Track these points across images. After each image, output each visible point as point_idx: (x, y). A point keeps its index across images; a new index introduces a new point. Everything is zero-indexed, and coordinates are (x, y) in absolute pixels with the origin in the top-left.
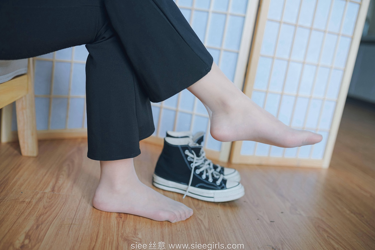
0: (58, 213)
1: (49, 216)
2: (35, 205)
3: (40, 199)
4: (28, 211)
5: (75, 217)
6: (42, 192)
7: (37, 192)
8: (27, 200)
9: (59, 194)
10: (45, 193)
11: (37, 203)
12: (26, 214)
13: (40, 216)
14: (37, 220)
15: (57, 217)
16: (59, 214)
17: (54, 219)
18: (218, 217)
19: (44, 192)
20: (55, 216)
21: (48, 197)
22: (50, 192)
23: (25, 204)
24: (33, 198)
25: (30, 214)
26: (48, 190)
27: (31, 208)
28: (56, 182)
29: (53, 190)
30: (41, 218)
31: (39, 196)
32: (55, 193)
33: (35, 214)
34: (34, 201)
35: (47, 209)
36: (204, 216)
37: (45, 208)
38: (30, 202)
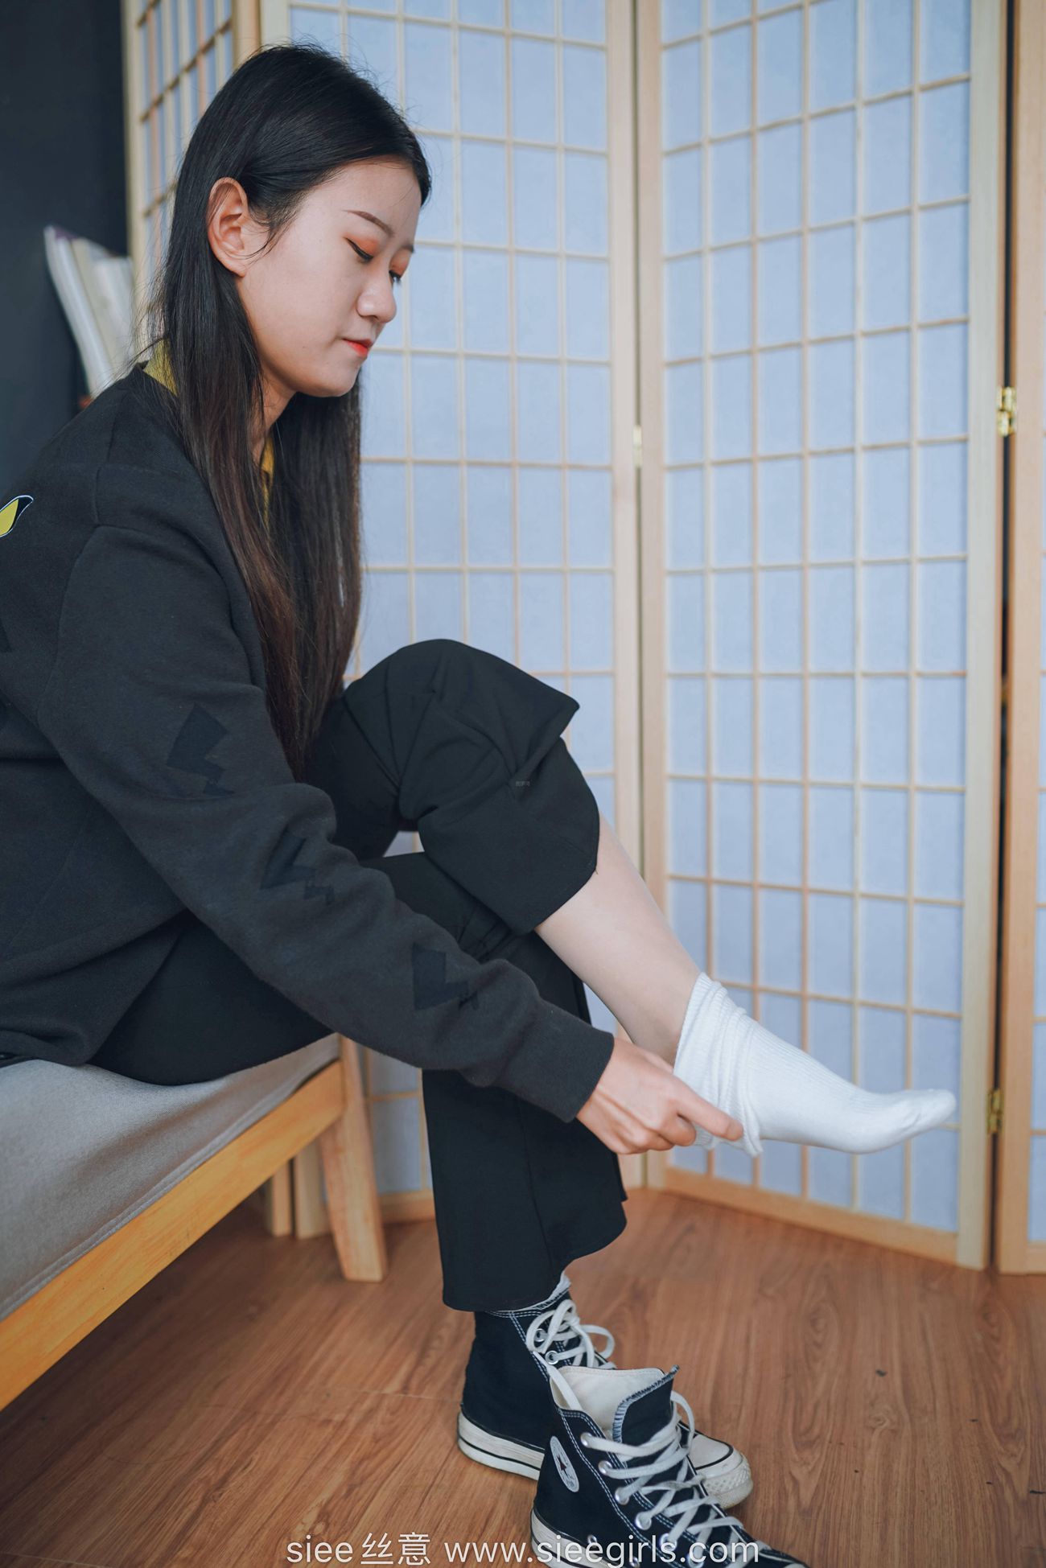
0: (405, 1455)
1: (382, 1461)
2: (353, 1433)
3: (371, 1413)
4: (334, 1448)
5: (444, 1468)
6: (376, 1392)
7: (365, 1393)
8: (337, 1418)
9: (419, 1399)
10: (383, 1396)
11: (359, 1426)
12: (330, 1455)
13: (361, 1461)
14: (353, 1473)
15: (399, 1466)
16: (405, 1458)
17: (393, 1470)
18: (856, 1471)
19: (383, 1392)
20: (396, 1462)
21: (388, 1410)
22: (397, 1392)
23: (330, 1429)
24: (351, 1411)
25: (338, 1453)
26: (394, 1386)
27: (345, 1438)
28: (419, 1363)
29: (405, 1388)
30: (362, 1468)
31: (367, 1404)
32: (410, 1395)
33: (352, 1455)
34: (353, 1420)
35: (381, 1443)
36: (810, 1468)
37: (376, 1439)
38: (343, 1422)
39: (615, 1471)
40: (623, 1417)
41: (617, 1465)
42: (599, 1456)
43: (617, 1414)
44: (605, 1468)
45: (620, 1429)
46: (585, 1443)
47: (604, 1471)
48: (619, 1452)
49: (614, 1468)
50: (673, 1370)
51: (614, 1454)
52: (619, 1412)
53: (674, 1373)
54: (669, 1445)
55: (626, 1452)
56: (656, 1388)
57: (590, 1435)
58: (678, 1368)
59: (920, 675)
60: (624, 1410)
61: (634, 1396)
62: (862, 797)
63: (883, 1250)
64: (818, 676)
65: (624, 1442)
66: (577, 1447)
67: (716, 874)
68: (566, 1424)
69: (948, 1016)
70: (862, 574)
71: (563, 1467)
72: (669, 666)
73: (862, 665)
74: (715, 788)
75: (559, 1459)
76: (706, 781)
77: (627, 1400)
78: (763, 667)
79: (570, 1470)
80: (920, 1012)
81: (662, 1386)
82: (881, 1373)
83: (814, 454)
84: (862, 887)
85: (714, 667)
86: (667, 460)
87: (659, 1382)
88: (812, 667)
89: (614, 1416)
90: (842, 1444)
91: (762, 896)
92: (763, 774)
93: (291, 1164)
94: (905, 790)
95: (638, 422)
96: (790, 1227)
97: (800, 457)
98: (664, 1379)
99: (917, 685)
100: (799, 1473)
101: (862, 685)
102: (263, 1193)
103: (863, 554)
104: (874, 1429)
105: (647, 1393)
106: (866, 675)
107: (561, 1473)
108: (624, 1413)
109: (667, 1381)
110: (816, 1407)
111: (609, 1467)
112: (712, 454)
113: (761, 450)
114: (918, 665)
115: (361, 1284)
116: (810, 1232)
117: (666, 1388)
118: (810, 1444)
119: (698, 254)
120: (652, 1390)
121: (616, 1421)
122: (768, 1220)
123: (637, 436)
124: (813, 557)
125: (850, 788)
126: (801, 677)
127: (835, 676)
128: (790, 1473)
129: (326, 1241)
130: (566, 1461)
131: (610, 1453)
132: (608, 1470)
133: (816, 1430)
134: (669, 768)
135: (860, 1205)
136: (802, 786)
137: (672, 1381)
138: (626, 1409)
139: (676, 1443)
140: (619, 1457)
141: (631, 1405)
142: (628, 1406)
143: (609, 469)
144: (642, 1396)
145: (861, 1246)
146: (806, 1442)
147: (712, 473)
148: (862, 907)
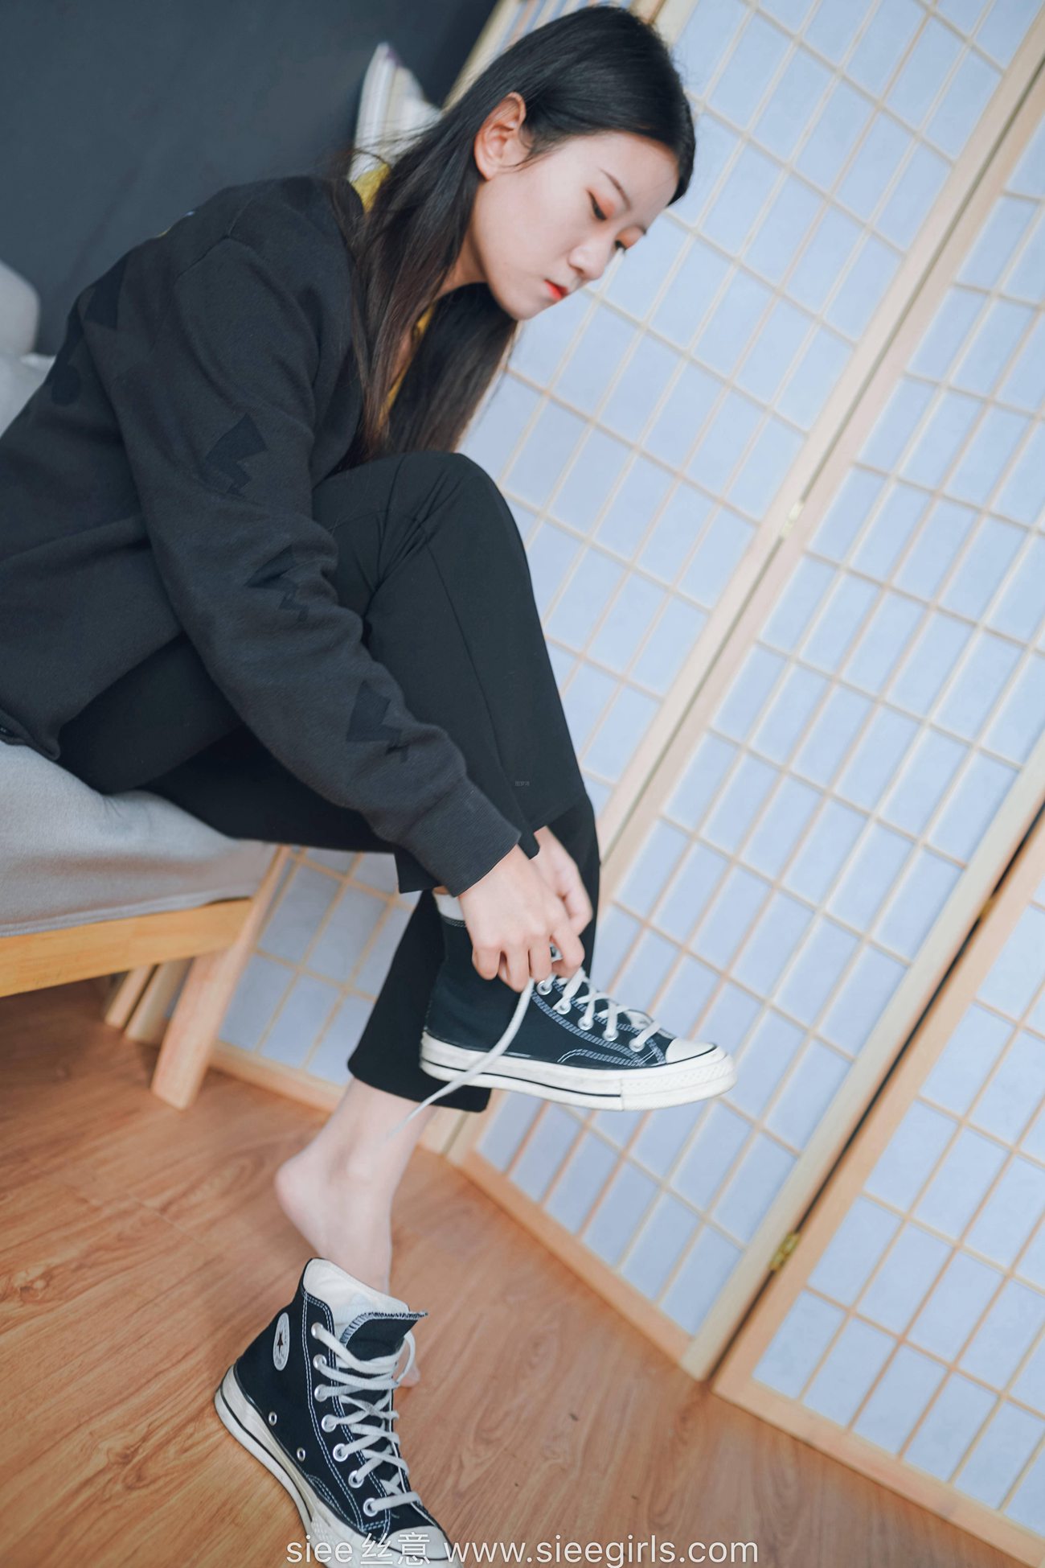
0: (139, 1264)
1: (117, 1259)
2: (102, 1221)
3: (124, 1214)
4: (81, 1226)
6: (137, 1199)
7: (129, 1194)
8: (95, 1202)
9: (172, 1225)
10: (140, 1206)
11: (111, 1218)
12: (75, 1229)
13: (98, 1249)
14: (88, 1255)
15: (130, 1270)
16: (138, 1267)
17: (123, 1270)
18: (517, 1485)
19: (143, 1203)
20: (128, 1266)
21: (141, 1219)
22: (155, 1209)
23: (83, 1208)
24: (108, 1202)
25: (84, 1231)
26: (154, 1203)
27: (93, 1222)
28: (184, 1194)
29: (164, 1209)
30: (98, 1254)
31: (124, 1205)
32: (166, 1218)
33: (93, 1239)
34: (107, 1212)
35: (122, 1243)
36: (479, 1461)
37: (120, 1238)
38: (96, 1209)
39: (329, 1369)
40: (357, 1327)
41: (331, 1364)
42: (320, 1348)
43: (353, 1322)
44: (319, 1362)
45: (349, 1337)
46: (314, 1333)
47: (316, 1365)
48: (340, 1355)
49: (328, 1365)
50: (421, 1313)
51: (335, 1354)
52: (356, 1322)
53: (421, 1316)
54: (382, 1375)
55: (346, 1359)
56: (399, 1318)
57: (322, 1326)
58: (426, 1314)
59: (927, 848)
60: (361, 1322)
61: (376, 1314)
62: (818, 925)
63: (622, 1318)
64: (839, 801)
65: (349, 1347)
66: (304, 1331)
67: (655, 921)
68: (305, 1307)
69: (788, 1149)
70: (925, 735)
71: (280, 1343)
72: (714, 721)
73: (882, 811)
74: (695, 848)
75: (281, 1335)
76: (691, 837)
77: (369, 1314)
78: (794, 767)
79: (286, 1349)
80: (767, 1134)
81: (405, 1320)
82: (574, 1418)
83: (941, 611)
84: (776, 1000)
85: (753, 743)
86: (811, 545)
87: (404, 1315)
88: (837, 790)
89: (350, 1322)
90: (514, 1456)
91: (685, 961)
92: (744, 858)
93: (155, 969)
94: (859, 938)
95: (804, 498)
96: (552, 1257)
97: (926, 606)
98: (410, 1315)
99: (919, 855)
100: (467, 1459)
101: (871, 829)
102: (116, 980)
103: (934, 717)
104: (546, 1459)
105: (389, 1318)
106: (880, 822)
107: (275, 1347)
108: (361, 1324)
109: (411, 1318)
110: (507, 1414)
111: (323, 1362)
112: (852, 561)
113: (896, 582)
114: (930, 838)
115: (163, 1104)
116: (567, 1270)
117: (406, 1325)
118: (488, 1442)
119: (935, 385)
120: (394, 1318)
121: (350, 1329)
122: (535, 1241)
123: (795, 510)
124: (890, 696)
125: (813, 910)
126: (822, 794)
127: (852, 808)
128: (460, 1456)
129: (151, 1051)
130: (286, 1339)
131: (331, 1351)
132: (322, 1365)
133: (498, 1434)
134: (666, 808)
135: (623, 1270)
136: (772, 886)
137: (415, 1321)
138: (363, 1322)
139: (389, 1375)
140: (337, 1359)
141: (370, 1321)
142: (367, 1320)
143: (757, 525)
144: (384, 1318)
145: (605, 1305)
146: (484, 1438)
147: (842, 578)
148: (766, 1017)
